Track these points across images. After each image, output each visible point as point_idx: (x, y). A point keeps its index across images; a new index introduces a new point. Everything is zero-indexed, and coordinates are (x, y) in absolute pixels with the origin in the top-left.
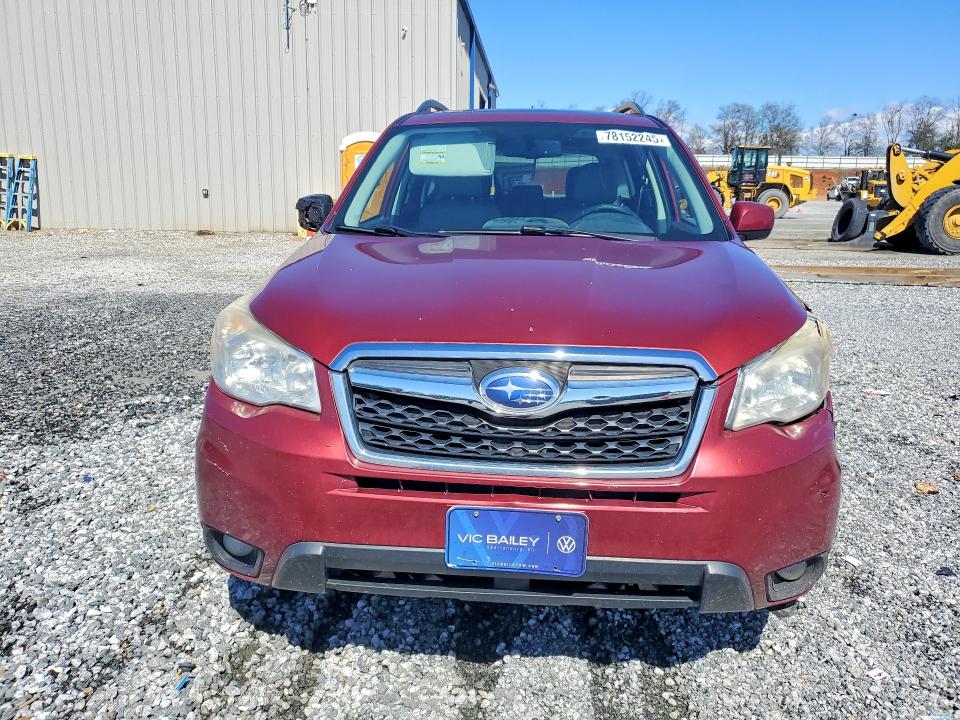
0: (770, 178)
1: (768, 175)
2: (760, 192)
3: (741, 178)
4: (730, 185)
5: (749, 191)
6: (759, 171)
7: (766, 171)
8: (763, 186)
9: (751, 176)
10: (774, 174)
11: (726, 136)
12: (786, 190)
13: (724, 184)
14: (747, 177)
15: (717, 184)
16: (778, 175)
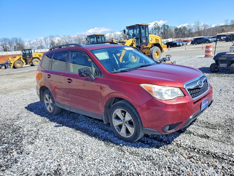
0: (34, 56)
1: (33, 55)
2: (32, 60)
3: (26, 57)
4: (23, 59)
5: (29, 60)
6: (30, 54)
7: (32, 55)
8: (32, 58)
9: (29, 56)
10: (34, 55)
11: (3, 47)
12: (38, 58)
13: (22, 59)
14: (28, 57)
15: (20, 59)
16: (35, 55)
